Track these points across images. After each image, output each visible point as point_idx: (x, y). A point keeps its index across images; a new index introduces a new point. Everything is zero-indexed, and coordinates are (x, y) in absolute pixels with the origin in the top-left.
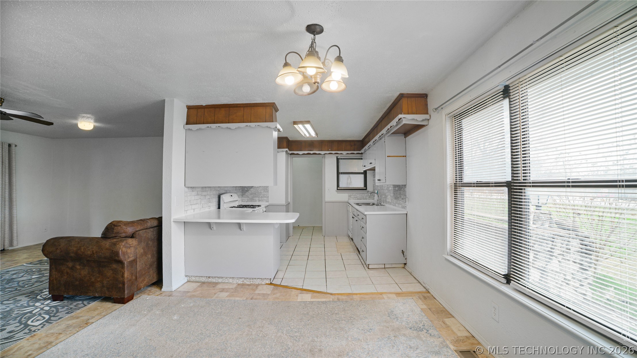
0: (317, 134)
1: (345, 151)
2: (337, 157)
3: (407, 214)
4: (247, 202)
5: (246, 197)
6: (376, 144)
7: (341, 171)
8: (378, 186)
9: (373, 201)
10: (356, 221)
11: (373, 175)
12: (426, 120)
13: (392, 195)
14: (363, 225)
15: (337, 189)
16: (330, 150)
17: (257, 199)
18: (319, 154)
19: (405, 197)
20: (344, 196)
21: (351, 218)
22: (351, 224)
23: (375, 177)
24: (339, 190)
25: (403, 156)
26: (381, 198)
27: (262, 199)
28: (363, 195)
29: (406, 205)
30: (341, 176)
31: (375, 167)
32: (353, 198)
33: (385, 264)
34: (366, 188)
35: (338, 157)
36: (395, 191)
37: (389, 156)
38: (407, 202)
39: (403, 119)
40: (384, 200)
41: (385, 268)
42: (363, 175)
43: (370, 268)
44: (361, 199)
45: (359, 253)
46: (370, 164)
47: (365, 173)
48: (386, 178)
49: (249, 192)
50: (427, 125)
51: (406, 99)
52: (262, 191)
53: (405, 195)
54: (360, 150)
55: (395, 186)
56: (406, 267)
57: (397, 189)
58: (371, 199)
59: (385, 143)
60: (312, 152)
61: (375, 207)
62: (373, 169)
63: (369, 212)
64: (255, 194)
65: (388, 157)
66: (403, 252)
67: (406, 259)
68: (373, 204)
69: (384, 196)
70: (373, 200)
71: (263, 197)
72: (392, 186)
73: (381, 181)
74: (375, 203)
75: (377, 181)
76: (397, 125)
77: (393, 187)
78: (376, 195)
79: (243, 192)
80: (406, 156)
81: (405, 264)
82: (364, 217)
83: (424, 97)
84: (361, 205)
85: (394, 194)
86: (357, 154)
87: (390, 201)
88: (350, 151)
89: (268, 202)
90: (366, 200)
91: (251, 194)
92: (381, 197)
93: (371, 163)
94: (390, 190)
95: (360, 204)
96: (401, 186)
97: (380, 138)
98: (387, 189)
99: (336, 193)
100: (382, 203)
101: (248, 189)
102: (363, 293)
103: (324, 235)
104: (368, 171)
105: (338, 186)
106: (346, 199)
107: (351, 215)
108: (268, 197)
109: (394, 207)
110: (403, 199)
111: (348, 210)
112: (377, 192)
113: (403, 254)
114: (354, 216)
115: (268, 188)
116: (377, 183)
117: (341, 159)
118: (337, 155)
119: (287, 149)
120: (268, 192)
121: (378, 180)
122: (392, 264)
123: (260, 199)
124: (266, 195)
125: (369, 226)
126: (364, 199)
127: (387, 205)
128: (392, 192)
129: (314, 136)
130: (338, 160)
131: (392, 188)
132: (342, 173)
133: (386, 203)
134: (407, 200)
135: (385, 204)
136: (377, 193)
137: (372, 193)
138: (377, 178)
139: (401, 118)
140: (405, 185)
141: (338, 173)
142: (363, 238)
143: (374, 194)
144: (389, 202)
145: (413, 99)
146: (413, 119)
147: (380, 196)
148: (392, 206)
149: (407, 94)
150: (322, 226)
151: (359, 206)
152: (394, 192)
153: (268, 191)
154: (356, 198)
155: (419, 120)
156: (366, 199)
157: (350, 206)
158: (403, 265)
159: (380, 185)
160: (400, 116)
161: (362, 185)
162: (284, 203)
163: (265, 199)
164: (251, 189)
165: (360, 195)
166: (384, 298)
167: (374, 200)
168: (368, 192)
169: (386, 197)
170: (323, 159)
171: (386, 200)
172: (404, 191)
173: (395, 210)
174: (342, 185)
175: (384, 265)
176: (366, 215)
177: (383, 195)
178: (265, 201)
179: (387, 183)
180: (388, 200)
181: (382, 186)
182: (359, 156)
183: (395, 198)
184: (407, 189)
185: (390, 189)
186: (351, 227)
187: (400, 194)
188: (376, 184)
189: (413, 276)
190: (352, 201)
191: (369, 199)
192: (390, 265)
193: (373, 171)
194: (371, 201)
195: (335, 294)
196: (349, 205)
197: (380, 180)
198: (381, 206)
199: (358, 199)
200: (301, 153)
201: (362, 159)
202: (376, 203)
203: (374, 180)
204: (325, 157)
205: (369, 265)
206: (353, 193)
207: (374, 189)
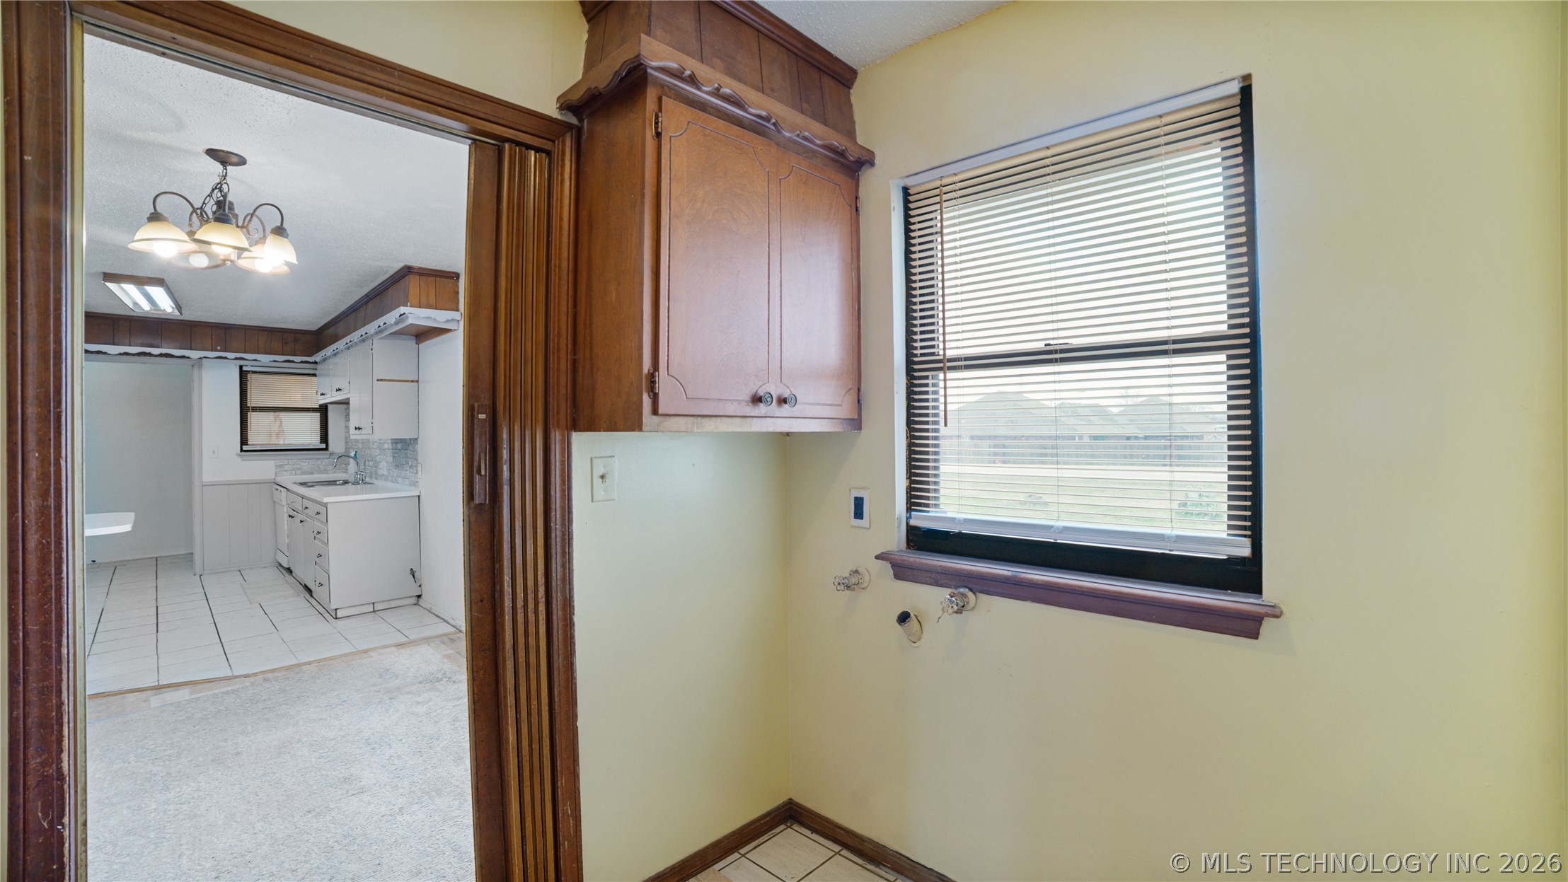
0: (179, 307)
1: (266, 353)
2: (241, 367)
3: (419, 496)
6: (351, 349)
7: (252, 402)
8: (357, 441)
9: (345, 475)
10: (301, 521)
11: (346, 416)
12: (453, 320)
13: (390, 459)
14: (318, 526)
15: (242, 450)
16: (218, 347)
18: (183, 357)
19: (415, 462)
20: (263, 468)
21: (286, 515)
22: (286, 533)
23: (349, 420)
24: (246, 451)
25: (413, 381)
26: (365, 469)
28: (319, 462)
29: (417, 478)
30: (253, 417)
31: (349, 399)
32: (288, 471)
33: (374, 603)
34: (327, 446)
35: (244, 368)
36: (396, 452)
37: (382, 380)
38: (419, 473)
39: (409, 315)
40: (371, 473)
41: (374, 611)
42: (319, 414)
43: (338, 617)
44: (312, 473)
45: (312, 596)
46: (337, 390)
47: (323, 410)
48: (374, 425)
50: (455, 330)
51: (418, 277)
53: (417, 460)
54: (310, 356)
55: (396, 442)
56: (421, 602)
57: (399, 446)
58: (340, 472)
59: (373, 351)
60: (155, 351)
61: (349, 486)
62: (346, 403)
63: (332, 498)
65: (378, 380)
66: (413, 573)
67: (420, 586)
68: (346, 482)
69: (371, 463)
70: (345, 472)
72: (390, 441)
73: (363, 431)
74: (350, 480)
75: (352, 431)
76: (397, 323)
77: (392, 443)
78: (352, 461)
80: (418, 381)
81: (419, 596)
82: (322, 510)
83: (452, 278)
84: (312, 486)
85: (393, 457)
86: (302, 362)
87: (385, 473)
88: (283, 355)
90: (327, 473)
92: (365, 465)
93: (339, 390)
94: (384, 449)
95: (310, 484)
96: (408, 441)
97: (363, 340)
98: (378, 447)
99: (239, 459)
100: (367, 480)
102: (325, 659)
103: (198, 572)
104: (329, 406)
105: (244, 440)
106: (270, 475)
107: (285, 512)
109: (395, 485)
110: (411, 467)
111: (274, 501)
112: (355, 455)
113: (414, 576)
114: (293, 513)
116: (354, 435)
117: (254, 372)
118: (242, 363)
121: (356, 428)
122: (389, 600)
125: (335, 529)
126: (320, 472)
127: (379, 483)
128: (389, 452)
129: (169, 310)
130: (243, 375)
131: (390, 446)
132: (255, 409)
133: (377, 479)
134: (419, 468)
135: (373, 480)
136: (355, 458)
137: (343, 458)
138: (353, 423)
139: (404, 314)
140: (416, 439)
141: (244, 410)
142: (320, 556)
143: (347, 459)
144: (383, 475)
145: (431, 279)
146: (429, 318)
147: (362, 464)
148: (389, 484)
149: (420, 268)
150: (192, 554)
151: (308, 488)
152: (394, 453)
154: (298, 472)
155: (440, 320)
156: (326, 471)
157: (283, 489)
158: (414, 600)
159: (362, 440)
160: (402, 309)
161: (314, 440)
165: (309, 462)
166: (371, 657)
167: (347, 473)
168: (332, 454)
169: (376, 464)
170: (196, 371)
171: (376, 470)
172: (415, 451)
173: (397, 491)
174: (255, 438)
175: (372, 605)
176: (327, 503)
177: (369, 461)
179: (377, 436)
180: (380, 472)
181: (367, 442)
182: (306, 369)
183: (397, 466)
184: (419, 447)
185: (386, 446)
186: (287, 541)
187: (406, 457)
188: (352, 437)
189: (434, 614)
190: (287, 479)
191: (335, 472)
192: (387, 603)
193: (345, 406)
194: (340, 476)
195: (256, 674)
196: (277, 490)
197: (360, 429)
198: (364, 485)
199: (304, 473)
200: (113, 349)
201: (314, 375)
202: (352, 479)
203: (347, 428)
204: (200, 367)
205: (336, 609)
206: (289, 457)
207: (346, 448)
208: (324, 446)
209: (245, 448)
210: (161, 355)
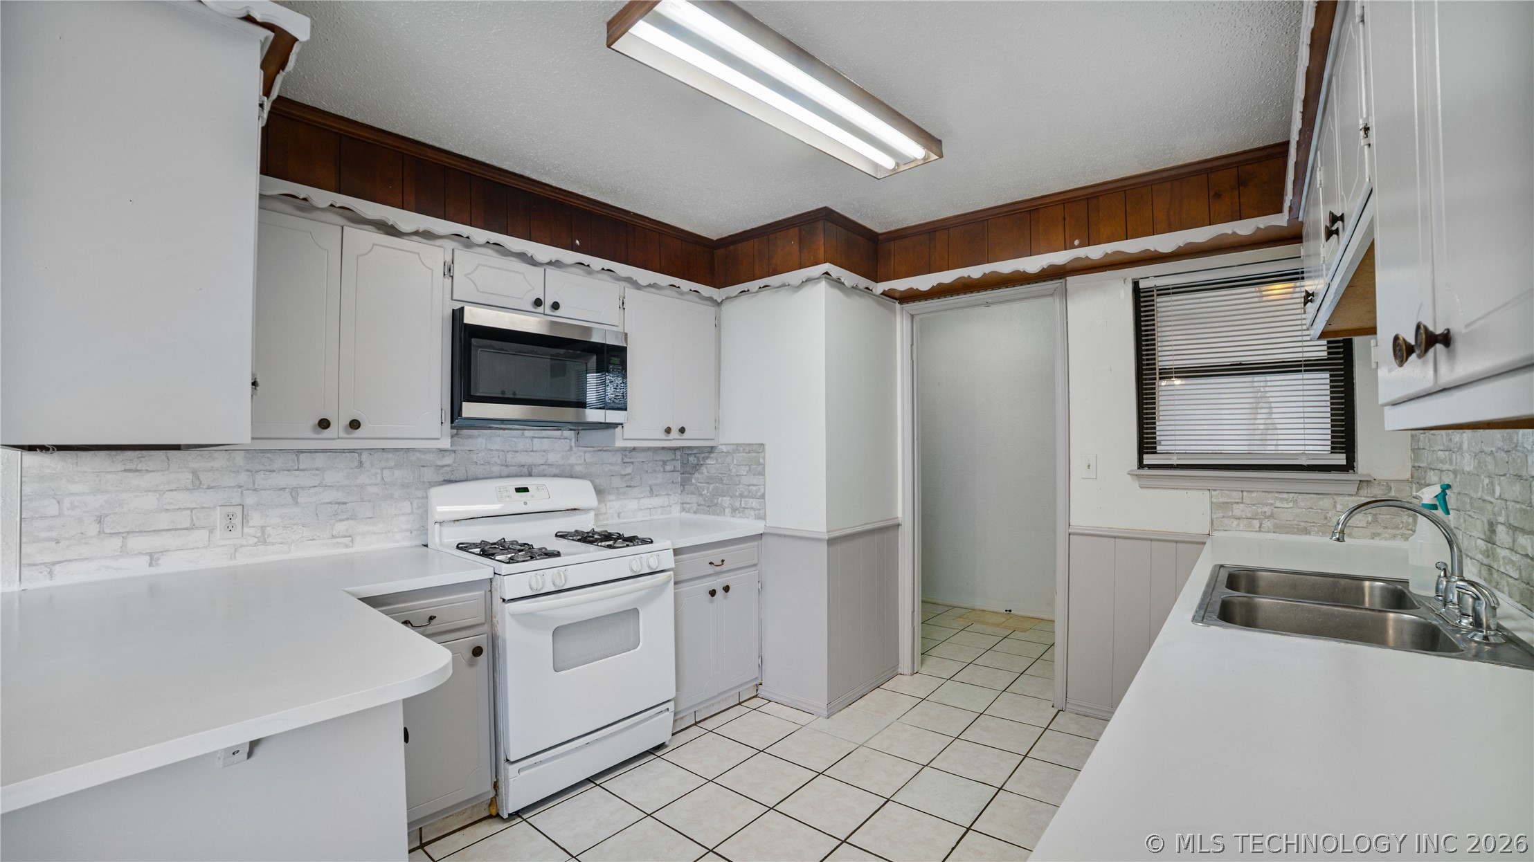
1: (1170, 231)
2: (1136, 284)
4: (695, 512)
5: (693, 493)
7: (1164, 359)
15: (1141, 465)
16: (1076, 242)
17: (726, 501)
20: (1185, 508)
24: (1151, 467)
27: (743, 505)
28: (1325, 503)
30: (1169, 391)
32: (1243, 523)
34: (1352, 459)
35: (1142, 285)
42: (1327, 375)
44: (1306, 531)
47: (1338, 365)
49: (703, 473)
52: (744, 470)
58: (1394, 537)
64: (721, 481)
71: (745, 497)
79: (683, 474)
89: (763, 518)
91: (709, 481)
99: (1134, 484)
101: (698, 460)
103: (1058, 705)
105: (1146, 442)
108: (763, 496)
115: (764, 458)
117: (1164, 291)
118: (1129, 269)
119: (826, 267)
120: (762, 474)
123: (737, 504)
124: (754, 488)
130: (1142, 300)
141: (1147, 377)
153: (764, 468)
154: (1267, 524)
161: (1312, 442)
162: (824, 529)
163: (753, 503)
164: (708, 461)
165: (1295, 502)
168: (1366, 483)
170: (1055, 302)
178: (752, 513)
191: (1374, 536)
199: (1281, 529)
204: (1062, 294)
206: (1246, 486)
207: (1415, 468)
208: (1340, 459)
209: (1148, 459)
210: (940, 292)
